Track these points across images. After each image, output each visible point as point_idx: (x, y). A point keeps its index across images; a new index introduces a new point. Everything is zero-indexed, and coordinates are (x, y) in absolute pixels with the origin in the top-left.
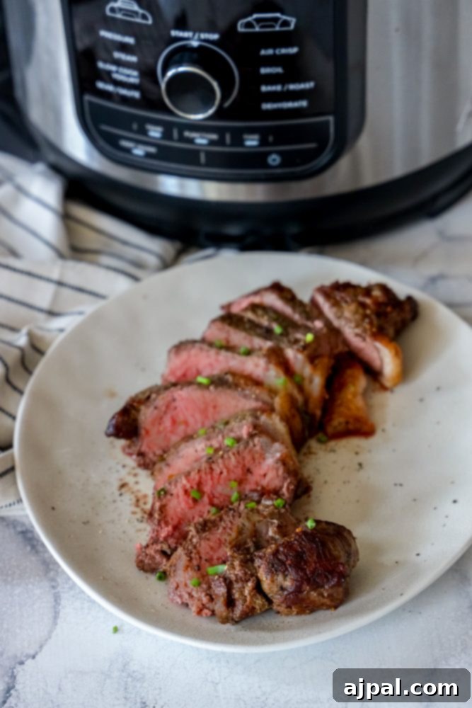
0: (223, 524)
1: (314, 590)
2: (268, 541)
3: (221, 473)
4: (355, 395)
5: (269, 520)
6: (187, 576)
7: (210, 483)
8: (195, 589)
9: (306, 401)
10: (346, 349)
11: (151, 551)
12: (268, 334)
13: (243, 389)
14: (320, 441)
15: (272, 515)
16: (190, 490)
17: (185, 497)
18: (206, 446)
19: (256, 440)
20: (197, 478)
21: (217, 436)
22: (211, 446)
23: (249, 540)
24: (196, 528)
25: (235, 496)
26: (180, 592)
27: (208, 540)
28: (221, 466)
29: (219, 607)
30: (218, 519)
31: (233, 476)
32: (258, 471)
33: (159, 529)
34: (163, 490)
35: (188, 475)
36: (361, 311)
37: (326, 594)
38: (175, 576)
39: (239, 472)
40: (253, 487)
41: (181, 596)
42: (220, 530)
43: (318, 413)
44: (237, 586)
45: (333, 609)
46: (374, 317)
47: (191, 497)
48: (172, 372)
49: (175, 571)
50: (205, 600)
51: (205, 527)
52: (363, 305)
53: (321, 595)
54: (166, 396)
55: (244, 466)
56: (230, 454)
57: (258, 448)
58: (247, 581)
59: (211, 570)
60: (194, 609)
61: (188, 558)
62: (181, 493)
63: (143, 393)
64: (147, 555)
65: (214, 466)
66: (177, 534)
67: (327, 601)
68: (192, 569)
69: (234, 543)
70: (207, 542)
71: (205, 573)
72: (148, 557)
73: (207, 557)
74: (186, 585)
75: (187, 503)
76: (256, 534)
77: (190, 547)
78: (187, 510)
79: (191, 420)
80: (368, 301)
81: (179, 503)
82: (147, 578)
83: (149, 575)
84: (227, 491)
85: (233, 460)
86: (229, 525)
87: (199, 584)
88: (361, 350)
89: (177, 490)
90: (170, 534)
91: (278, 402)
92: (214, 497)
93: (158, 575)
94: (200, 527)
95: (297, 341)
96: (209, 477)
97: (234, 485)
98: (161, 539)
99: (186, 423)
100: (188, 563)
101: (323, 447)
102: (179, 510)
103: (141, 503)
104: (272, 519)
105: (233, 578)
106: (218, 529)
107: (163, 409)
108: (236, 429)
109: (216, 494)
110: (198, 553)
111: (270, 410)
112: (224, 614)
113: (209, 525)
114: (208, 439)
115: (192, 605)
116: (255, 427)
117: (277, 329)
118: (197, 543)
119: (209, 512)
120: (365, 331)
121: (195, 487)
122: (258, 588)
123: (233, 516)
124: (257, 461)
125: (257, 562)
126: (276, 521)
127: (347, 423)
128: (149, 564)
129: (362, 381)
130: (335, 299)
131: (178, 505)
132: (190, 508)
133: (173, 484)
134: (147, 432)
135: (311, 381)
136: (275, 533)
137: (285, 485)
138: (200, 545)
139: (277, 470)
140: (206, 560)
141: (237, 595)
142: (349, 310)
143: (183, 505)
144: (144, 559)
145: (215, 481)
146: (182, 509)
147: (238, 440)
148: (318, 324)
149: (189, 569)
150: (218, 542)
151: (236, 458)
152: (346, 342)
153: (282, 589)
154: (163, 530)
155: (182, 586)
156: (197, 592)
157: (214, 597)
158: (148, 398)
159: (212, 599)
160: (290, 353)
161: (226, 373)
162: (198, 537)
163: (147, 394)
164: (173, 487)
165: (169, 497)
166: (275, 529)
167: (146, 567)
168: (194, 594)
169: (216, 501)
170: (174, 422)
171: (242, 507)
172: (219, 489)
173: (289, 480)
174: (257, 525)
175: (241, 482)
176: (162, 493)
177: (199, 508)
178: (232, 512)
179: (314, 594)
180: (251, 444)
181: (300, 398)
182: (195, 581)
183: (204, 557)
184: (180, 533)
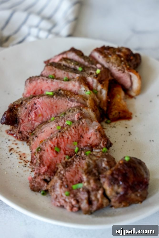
0: (75, 163)
1: (133, 193)
2: (102, 170)
3: (68, 138)
4: (121, 100)
5: (101, 158)
6: (62, 191)
7: (63, 143)
8: (67, 197)
9: (100, 102)
10: (112, 78)
11: (38, 180)
12: (75, 71)
13: (70, 97)
14: (107, 123)
15: (102, 156)
16: (53, 147)
17: (52, 151)
18: (56, 126)
19: (83, 121)
20: (56, 140)
21: (61, 120)
22: (59, 125)
23: (94, 170)
24: (63, 166)
25: (76, 149)
26: (58, 199)
27: (69, 171)
28: (68, 134)
29: (84, 205)
30: (72, 161)
31: (74, 139)
32: (86, 136)
33: (40, 168)
34: (39, 148)
35: (51, 139)
36: (119, 58)
37: (139, 195)
38: (54, 191)
39: (77, 137)
40: (85, 144)
41: (59, 202)
42: (74, 166)
43: (105, 109)
44: (92, 194)
45: (140, 203)
46: (126, 61)
47: (55, 151)
48: (29, 92)
49: (54, 189)
50: (74, 203)
51: (67, 165)
52: (119, 56)
53: (136, 195)
54: (31, 102)
55: (79, 134)
56: (71, 128)
57: (85, 124)
58: (98, 190)
59: (74, 187)
60: (68, 208)
61: (61, 181)
62: (49, 149)
63: (18, 101)
64: (36, 182)
65: (64, 135)
66: (49, 170)
67: (139, 199)
68: (64, 187)
69: (86, 171)
70: (69, 173)
71: (71, 189)
72: (37, 183)
73: (71, 180)
74: (62, 196)
75: (53, 154)
76: (96, 166)
77: (61, 176)
78: (53, 158)
79: (45, 114)
80: (122, 54)
81: (49, 154)
82: (36, 194)
83: (36, 193)
84: (72, 147)
85: (73, 131)
86: (78, 163)
87: (69, 195)
88: (120, 78)
89: (47, 147)
90: (46, 170)
91: (88, 103)
92: (66, 150)
93: (42, 192)
94: (64, 165)
95: (91, 74)
96: (62, 140)
97: (76, 143)
98: (42, 173)
99: (43, 116)
100: (61, 184)
101: (109, 125)
102: (49, 158)
103: (23, 157)
104: (103, 158)
105: (90, 189)
106: (73, 166)
107: (30, 108)
108: (71, 116)
109: (67, 149)
110: (66, 178)
111: (85, 106)
112: (87, 209)
113: (68, 164)
114: (57, 122)
115: (66, 206)
116: (81, 114)
117: (80, 69)
118: (64, 173)
119: (65, 158)
120: (123, 68)
121: (56, 146)
122: (104, 194)
123: (80, 159)
124: (85, 131)
125: (103, 180)
126: (105, 159)
127: (119, 113)
128: (37, 187)
129: (122, 94)
130: (105, 53)
131: (48, 155)
132: (55, 157)
133: (44, 144)
134: (23, 121)
135: (101, 93)
136: (106, 165)
137: (102, 142)
138: (66, 174)
139: (96, 135)
140: (71, 182)
141: (93, 198)
142: (113, 58)
143: (51, 155)
144: (34, 184)
145: (66, 142)
146: (51, 157)
147: (73, 122)
148: (99, 66)
149: (63, 187)
150: (74, 172)
151: (74, 130)
152: (112, 75)
153: (117, 193)
154: (42, 169)
155: (59, 197)
156: (69, 199)
157: (80, 200)
158: (22, 103)
159: (78, 202)
160: (90, 79)
161: (60, 90)
162: (64, 170)
163: (20, 102)
164: (44, 146)
165: (43, 151)
166: (106, 163)
167: (35, 189)
168: (67, 200)
169: (67, 152)
170: (36, 115)
171: (83, 154)
172: (68, 146)
173: (103, 140)
174: (97, 161)
175: (79, 142)
176: (39, 149)
177: (59, 156)
178: (78, 157)
179: (133, 196)
180: (81, 123)
181: (98, 101)
182: (67, 193)
183: (69, 180)
184: (51, 170)
